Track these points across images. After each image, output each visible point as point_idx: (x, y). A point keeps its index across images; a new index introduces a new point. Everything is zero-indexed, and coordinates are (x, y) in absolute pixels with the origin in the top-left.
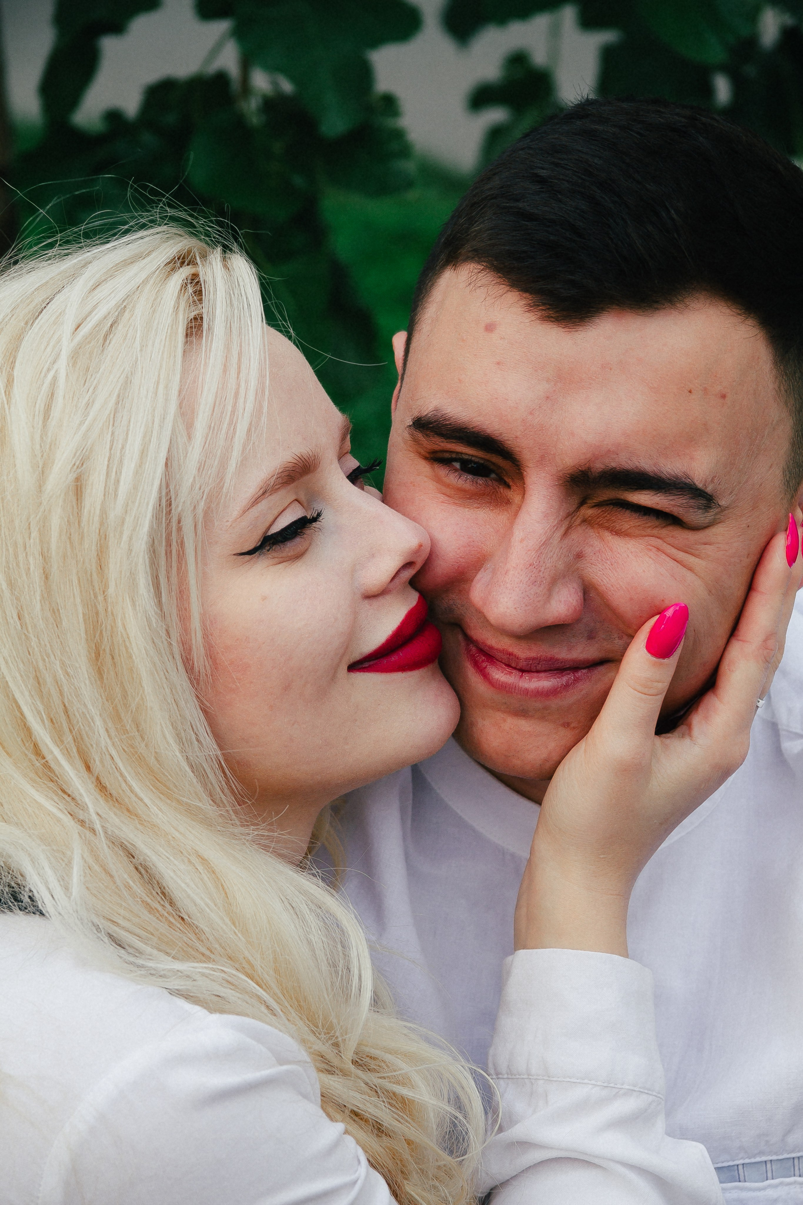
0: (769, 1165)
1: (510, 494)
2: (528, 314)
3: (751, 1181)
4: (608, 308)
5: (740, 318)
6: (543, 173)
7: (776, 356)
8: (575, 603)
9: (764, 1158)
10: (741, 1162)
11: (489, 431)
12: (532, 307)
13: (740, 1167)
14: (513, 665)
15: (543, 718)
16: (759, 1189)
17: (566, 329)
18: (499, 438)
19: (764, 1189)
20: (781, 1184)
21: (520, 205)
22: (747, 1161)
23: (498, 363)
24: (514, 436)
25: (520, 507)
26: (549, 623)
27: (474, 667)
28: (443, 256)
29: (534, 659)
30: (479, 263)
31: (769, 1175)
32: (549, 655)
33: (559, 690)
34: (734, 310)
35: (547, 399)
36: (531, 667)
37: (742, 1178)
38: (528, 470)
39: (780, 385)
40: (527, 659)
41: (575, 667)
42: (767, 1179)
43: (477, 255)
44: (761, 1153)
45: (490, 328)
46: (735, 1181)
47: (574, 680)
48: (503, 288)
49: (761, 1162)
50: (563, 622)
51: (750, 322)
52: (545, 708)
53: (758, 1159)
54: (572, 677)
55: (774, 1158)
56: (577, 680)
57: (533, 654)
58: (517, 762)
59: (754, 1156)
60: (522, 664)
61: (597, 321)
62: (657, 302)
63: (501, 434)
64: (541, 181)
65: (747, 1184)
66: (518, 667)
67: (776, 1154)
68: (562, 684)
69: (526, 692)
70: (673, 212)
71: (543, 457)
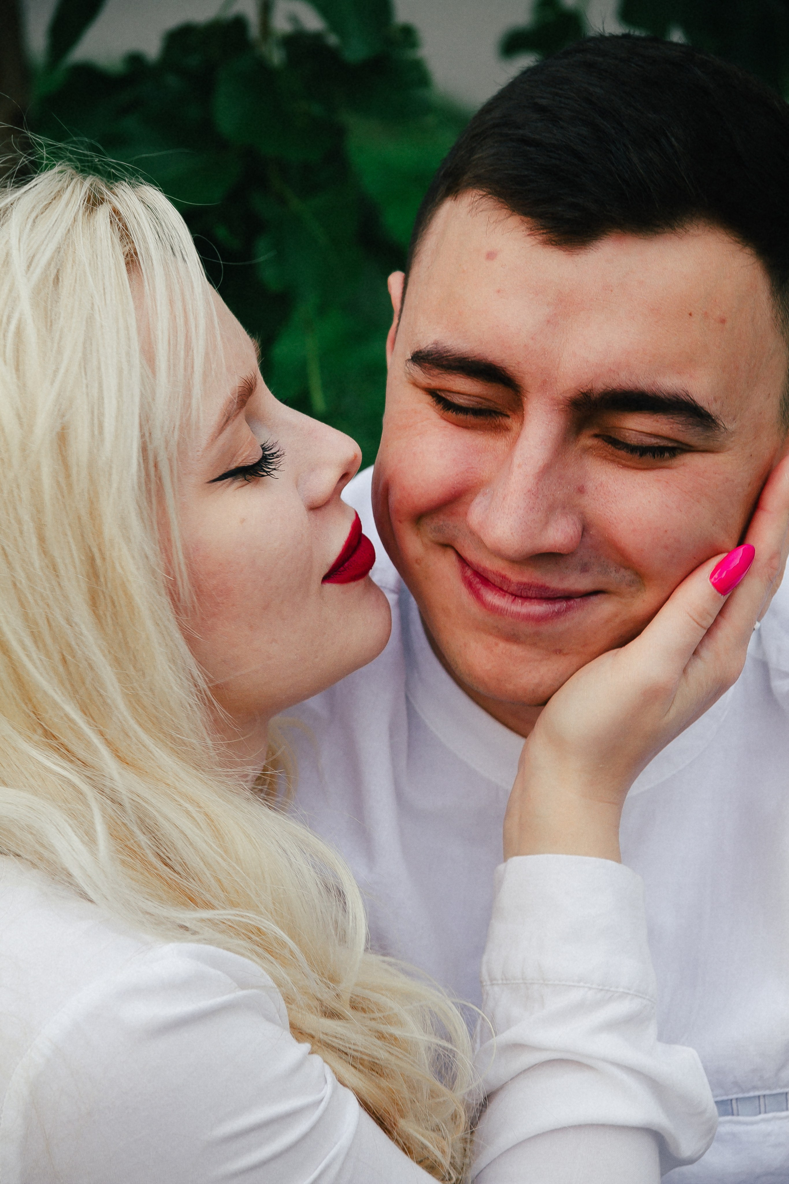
0: (762, 1100)
1: (508, 422)
2: (529, 239)
3: (743, 1115)
4: (610, 231)
5: (738, 247)
6: (544, 102)
7: (773, 286)
8: (572, 533)
9: (757, 1093)
10: (734, 1096)
11: (490, 358)
12: (532, 231)
13: (734, 1102)
14: (505, 588)
15: (534, 645)
16: (752, 1123)
17: (567, 253)
18: (501, 365)
19: (756, 1123)
20: (774, 1118)
21: (521, 132)
22: (740, 1095)
23: (499, 291)
24: (516, 362)
25: (519, 435)
26: (544, 550)
27: (468, 589)
28: (443, 188)
29: (525, 584)
30: (481, 188)
31: (763, 1109)
32: (540, 582)
33: (550, 615)
34: (733, 238)
35: (548, 324)
36: (521, 592)
37: (735, 1112)
38: (529, 396)
39: (777, 315)
40: (519, 584)
41: (568, 597)
42: (760, 1113)
43: (478, 182)
44: (755, 1088)
45: (491, 256)
46: (728, 1115)
47: (567, 608)
48: (504, 212)
49: (754, 1097)
50: (559, 550)
51: (748, 250)
52: (537, 634)
53: (752, 1094)
54: (564, 605)
55: (767, 1092)
56: (568, 609)
57: (525, 580)
58: (510, 687)
59: (748, 1091)
60: (513, 588)
61: (598, 244)
62: (658, 226)
63: (503, 360)
64: (541, 109)
65: (741, 1118)
66: (509, 591)
67: (769, 1088)
68: (554, 611)
69: (517, 615)
70: (673, 139)
71: (544, 382)
